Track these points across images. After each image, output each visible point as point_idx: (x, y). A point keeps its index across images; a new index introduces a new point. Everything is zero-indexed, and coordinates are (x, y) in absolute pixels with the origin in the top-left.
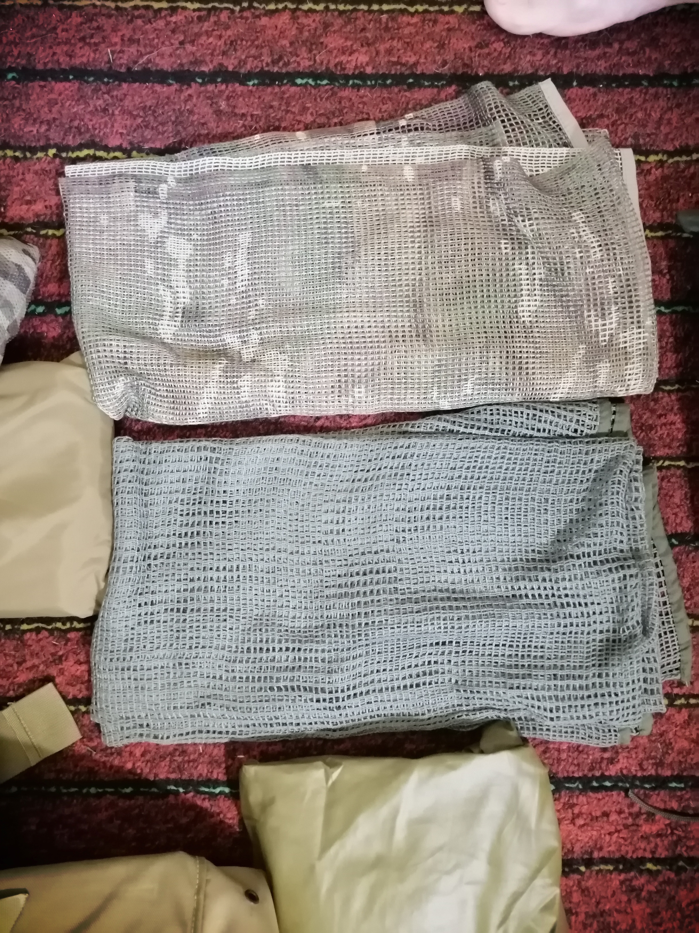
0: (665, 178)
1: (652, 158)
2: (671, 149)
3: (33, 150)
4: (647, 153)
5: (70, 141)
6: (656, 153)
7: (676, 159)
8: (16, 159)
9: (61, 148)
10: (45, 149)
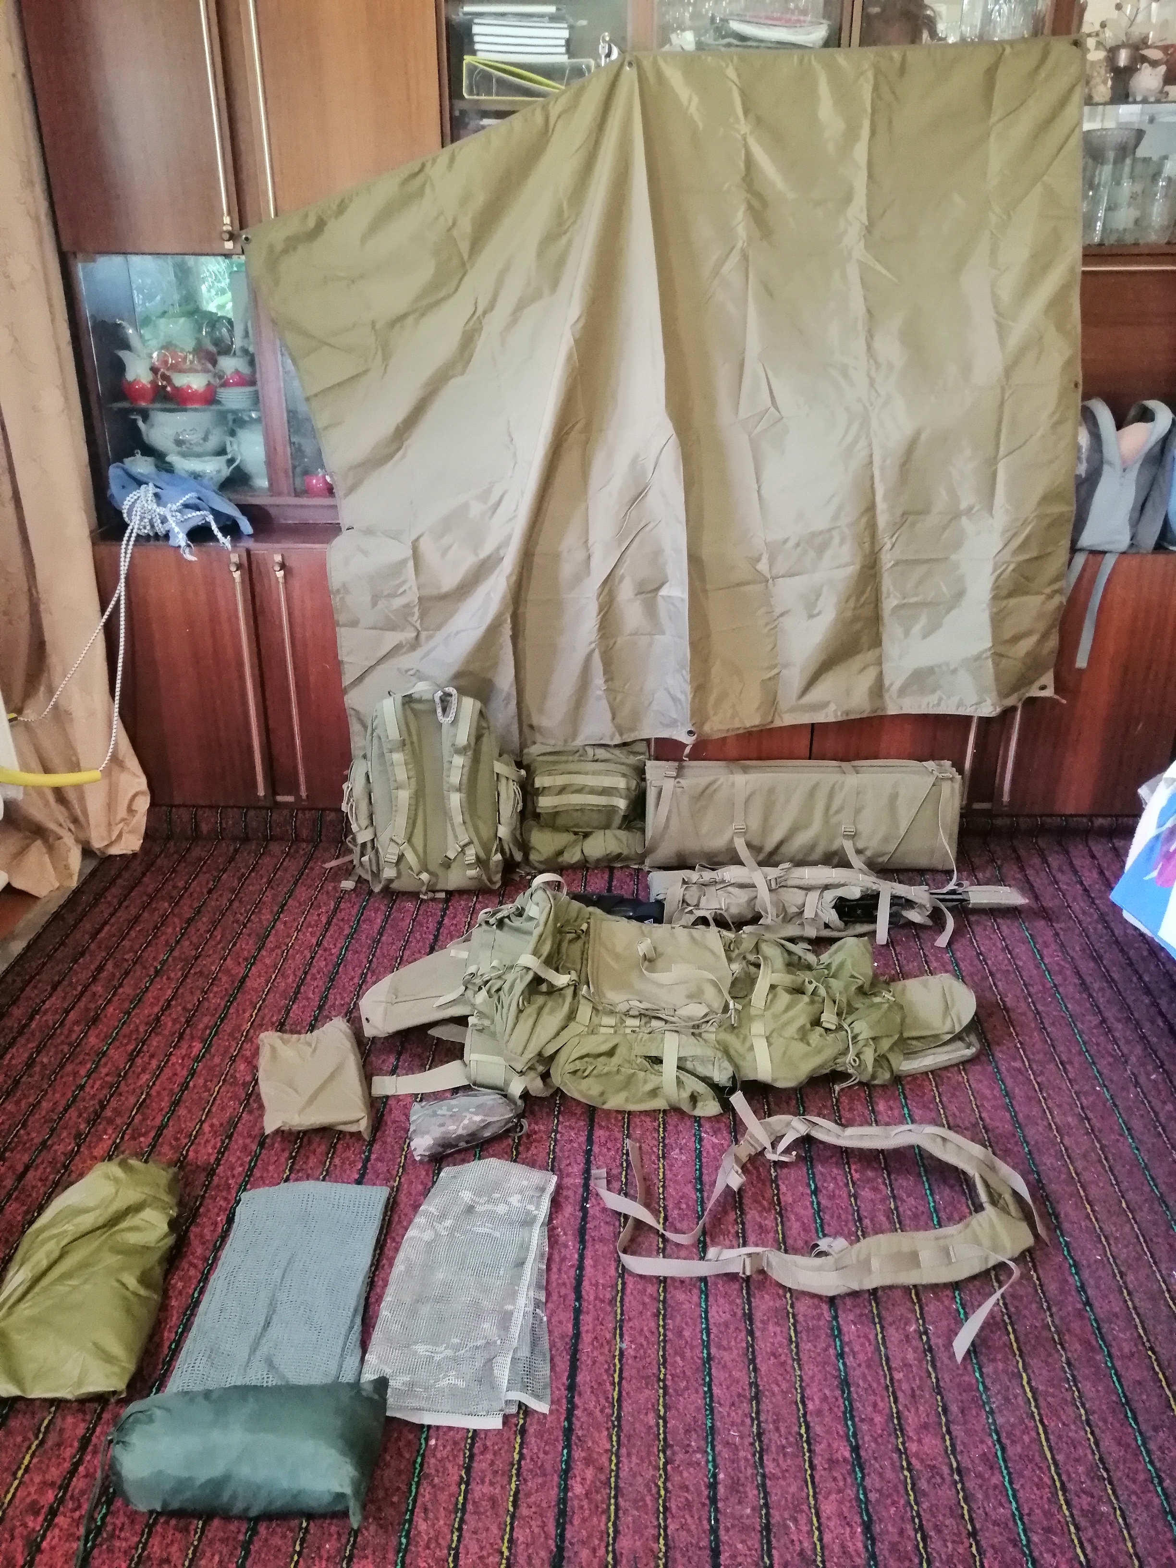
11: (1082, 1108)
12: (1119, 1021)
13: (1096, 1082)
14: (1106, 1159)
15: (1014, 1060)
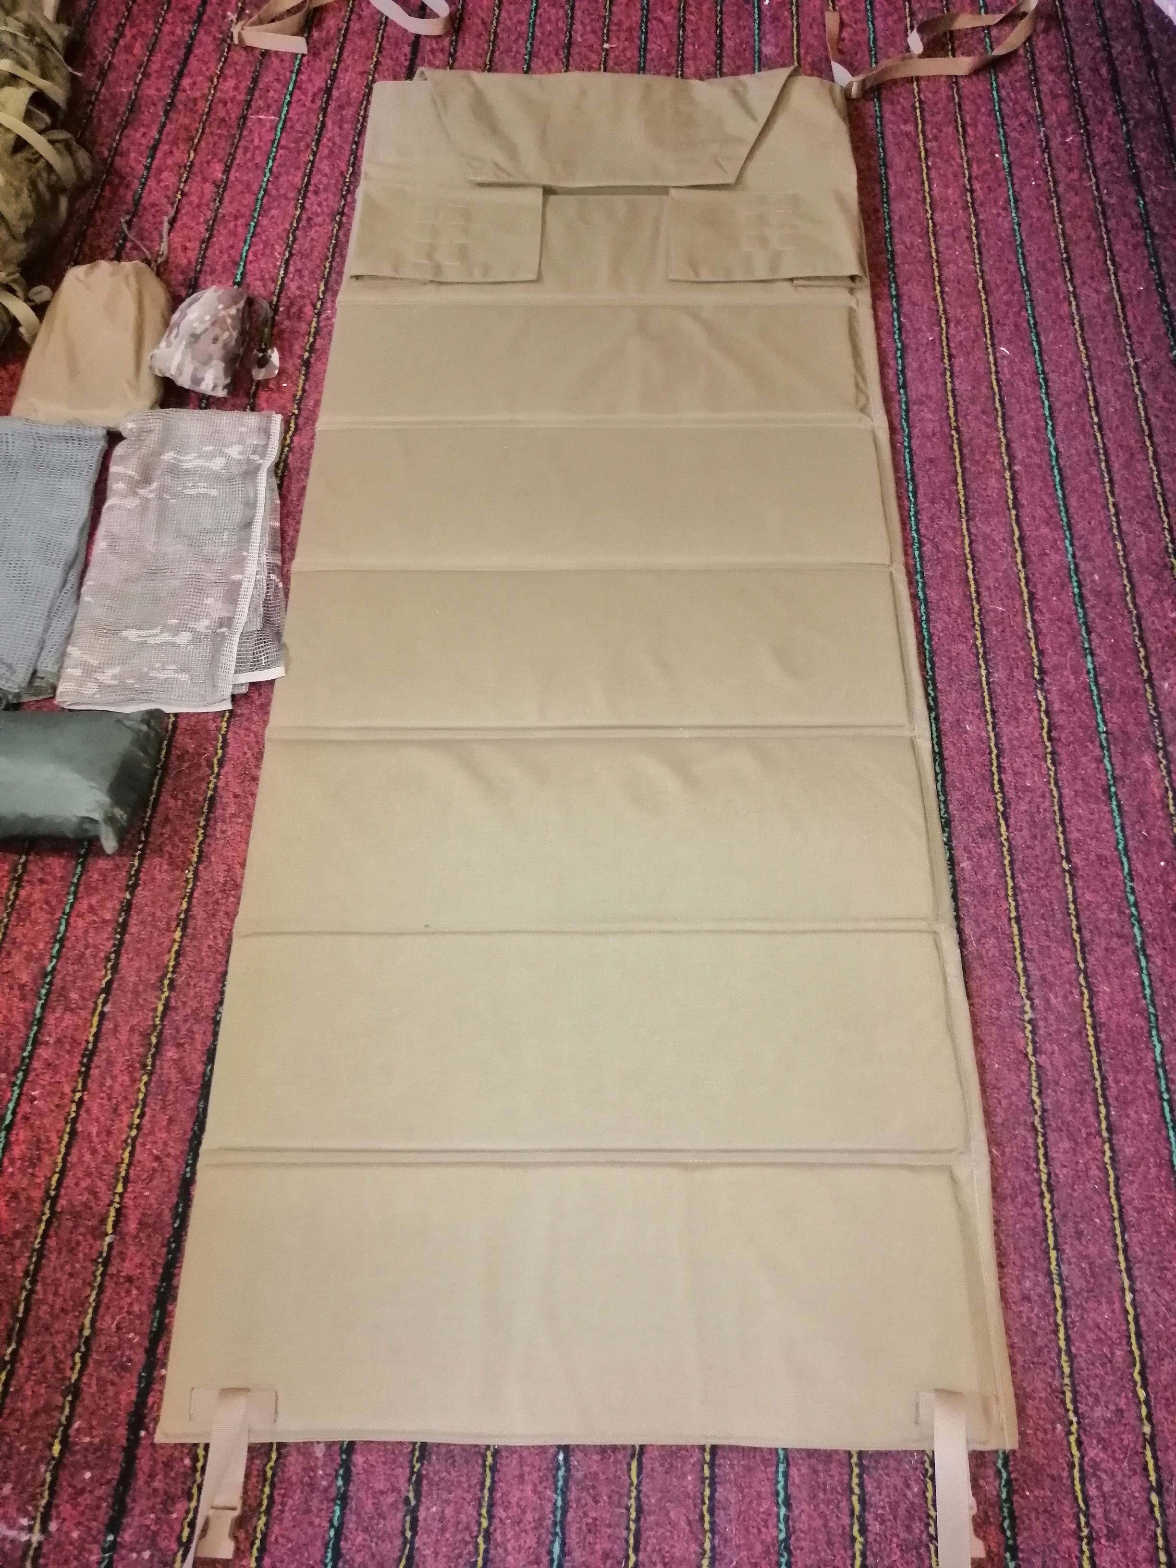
0: (208, 732)
1: (224, 725)
2: (230, 735)
3: (299, 404)
4: (228, 722)
5: (301, 421)
6: (228, 727)
7: (221, 739)
8: (295, 395)
9: (297, 417)
10: (299, 408)
11: (970, 180)
12: (1052, 70)
13: (996, 147)
14: (977, 236)
15: (906, 122)
